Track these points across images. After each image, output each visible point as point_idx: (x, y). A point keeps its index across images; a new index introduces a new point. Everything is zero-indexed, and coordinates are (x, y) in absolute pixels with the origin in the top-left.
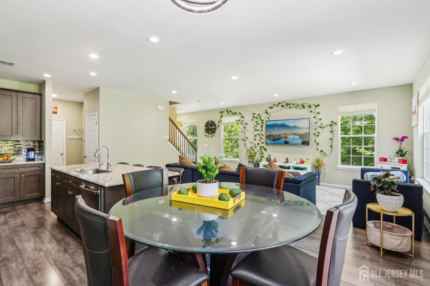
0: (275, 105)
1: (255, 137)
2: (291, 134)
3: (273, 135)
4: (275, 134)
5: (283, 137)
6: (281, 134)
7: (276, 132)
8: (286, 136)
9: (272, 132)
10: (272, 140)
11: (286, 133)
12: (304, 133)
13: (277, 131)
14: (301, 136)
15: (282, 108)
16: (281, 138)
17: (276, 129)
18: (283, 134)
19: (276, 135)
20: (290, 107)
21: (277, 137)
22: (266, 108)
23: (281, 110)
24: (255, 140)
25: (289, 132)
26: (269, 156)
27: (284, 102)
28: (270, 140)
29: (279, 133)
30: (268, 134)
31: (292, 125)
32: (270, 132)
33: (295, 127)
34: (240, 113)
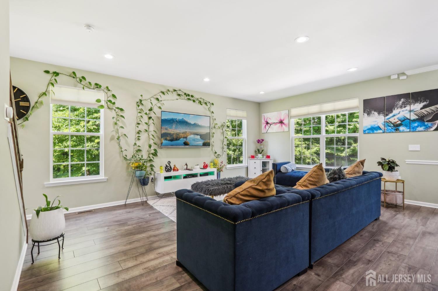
0: (168, 90)
1: (138, 135)
2: (191, 134)
3: (170, 134)
4: (173, 132)
5: (183, 136)
6: (180, 133)
7: (174, 130)
8: (185, 136)
9: (169, 129)
10: (169, 141)
11: (186, 132)
12: (205, 133)
13: (176, 128)
14: (202, 136)
15: (178, 97)
16: (180, 138)
17: (174, 126)
18: (183, 133)
19: (174, 134)
20: (189, 99)
21: (175, 136)
22: (156, 91)
23: (177, 99)
24: (139, 139)
25: (189, 131)
26: (169, 162)
27: (180, 90)
28: (166, 139)
29: (178, 131)
30: (164, 131)
31: (192, 123)
32: (166, 129)
33: (195, 125)
34: (107, 87)
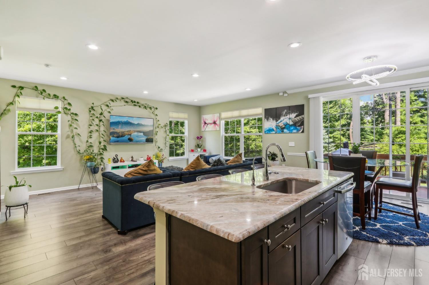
0: (117, 98)
1: (90, 134)
2: (135, 132)
3: (116, 133)
4: (119, 131)
5: (127, 134)
6: (125, 131)
7: (119, 129)
8: (130, 134)
9: (115, 129)
10: (115, 137)
11: (130, 130)
12: (148, 131)
13: (121, 128)
14: (145, 133)
15: (125, 104)
16: (125, 135)
17: (120, 127)
18: (127, 131)
19: (120, 132)
20: (135, 105)
21: (120, 134)
22: (106, 99)
23: (125, 105)
24: (91, 137)
25: (133, 129)
26: (116, 156)
27: (127, 98)
28: (113, 136)
29: (123, 130)
30: (111, 131)
31: (136, 123)
32: (114, 129)
33: (139, 125)
34: (64, 98)
